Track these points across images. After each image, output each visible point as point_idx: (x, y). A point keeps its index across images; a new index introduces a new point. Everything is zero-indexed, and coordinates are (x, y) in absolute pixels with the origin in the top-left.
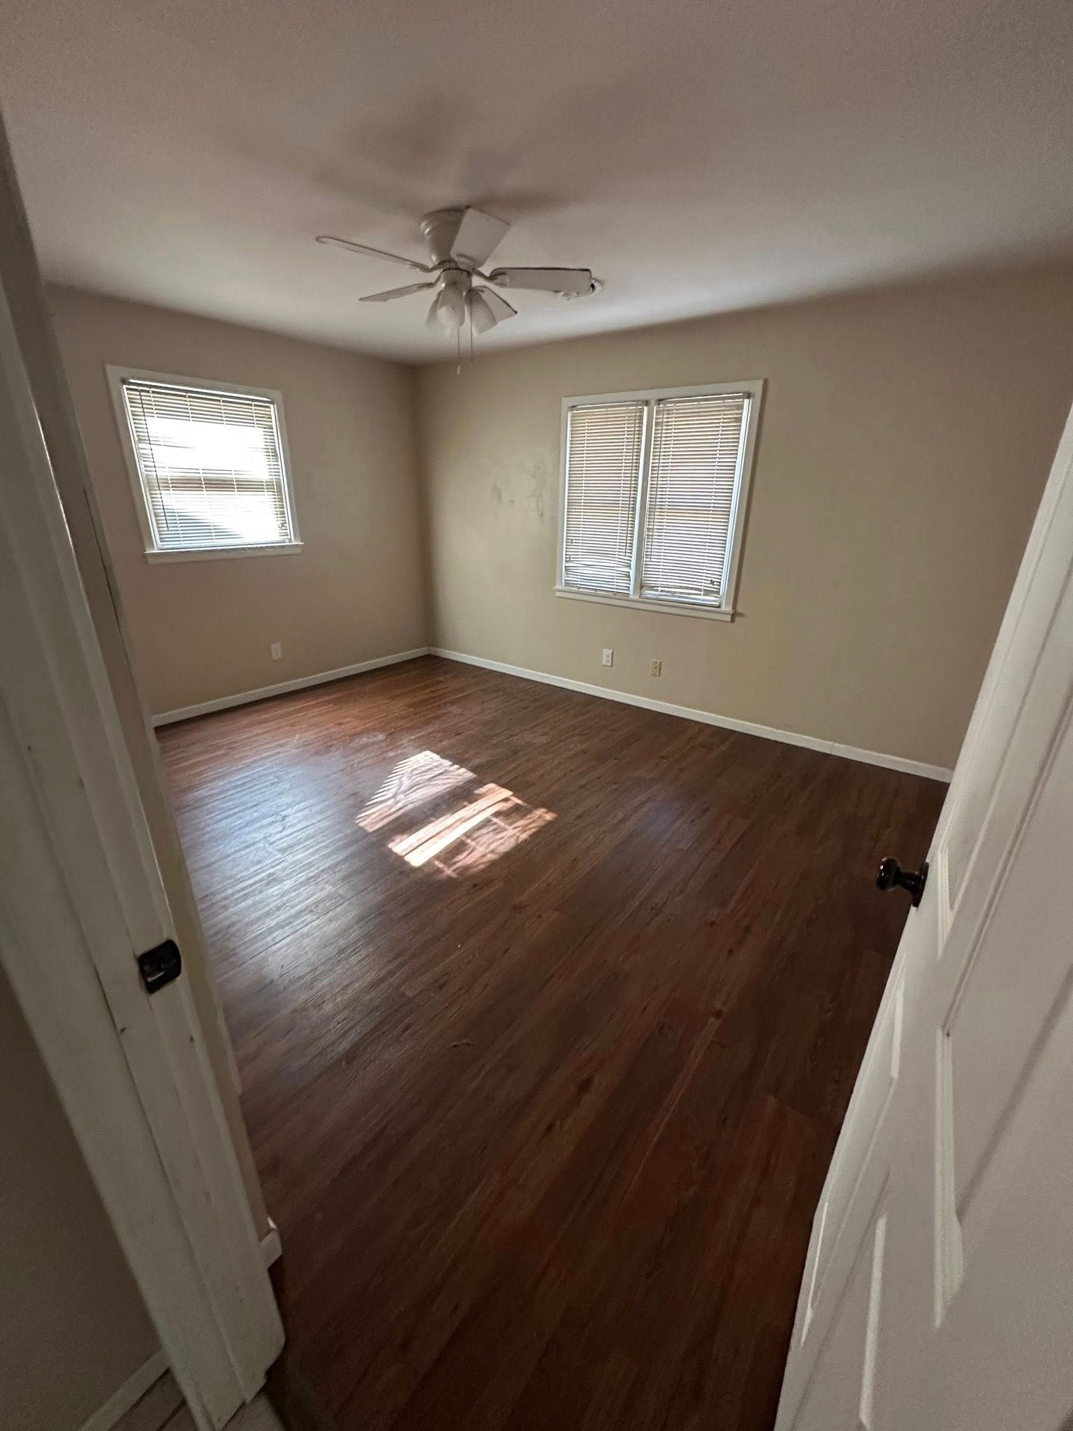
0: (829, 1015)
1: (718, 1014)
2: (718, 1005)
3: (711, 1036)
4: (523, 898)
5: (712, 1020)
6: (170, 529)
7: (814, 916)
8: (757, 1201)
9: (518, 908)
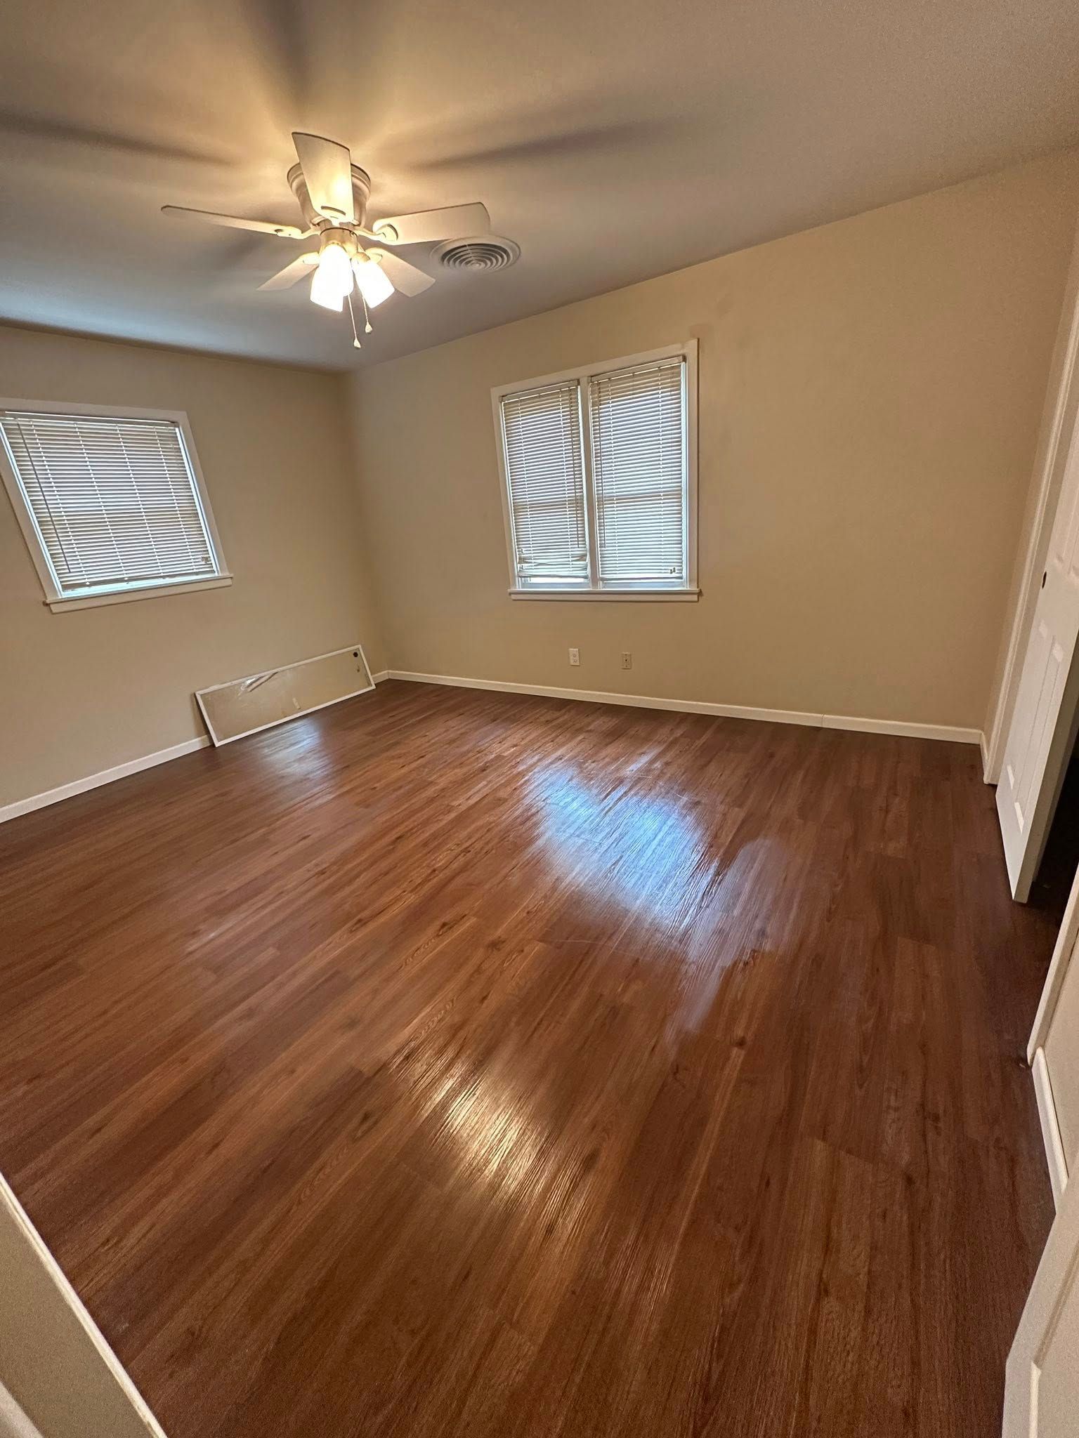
0: (870, 1024)
1: (741, 1043)
2: (739, 1032)
3: (736, 1072)
4: (499, 932)
5: (735, 1051)
6: (71, 570)
7: (833, 907)
8: (823, 1291)
9: (495, 945)
